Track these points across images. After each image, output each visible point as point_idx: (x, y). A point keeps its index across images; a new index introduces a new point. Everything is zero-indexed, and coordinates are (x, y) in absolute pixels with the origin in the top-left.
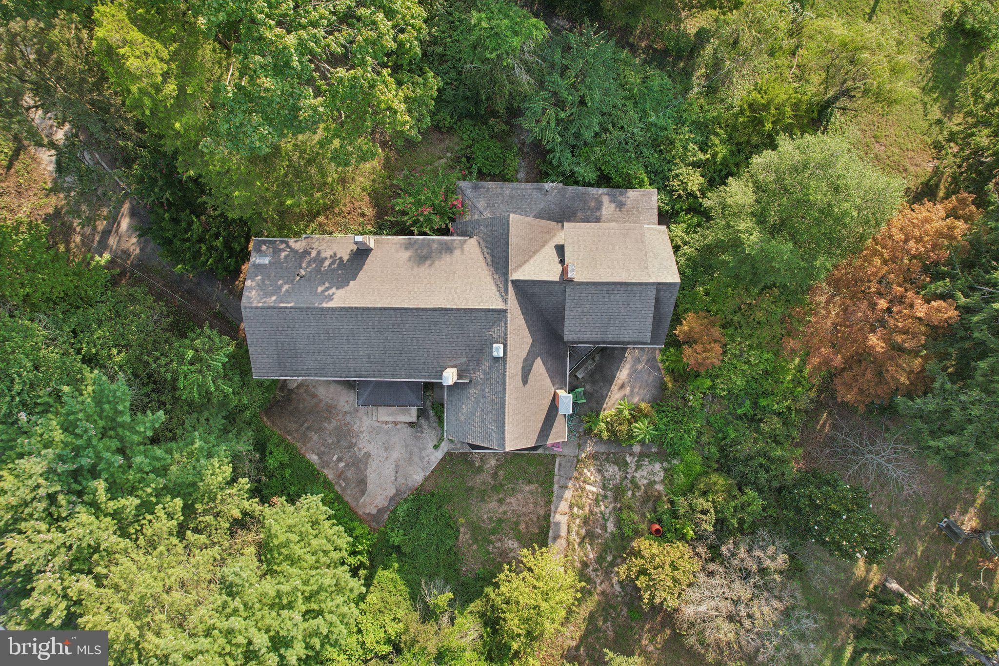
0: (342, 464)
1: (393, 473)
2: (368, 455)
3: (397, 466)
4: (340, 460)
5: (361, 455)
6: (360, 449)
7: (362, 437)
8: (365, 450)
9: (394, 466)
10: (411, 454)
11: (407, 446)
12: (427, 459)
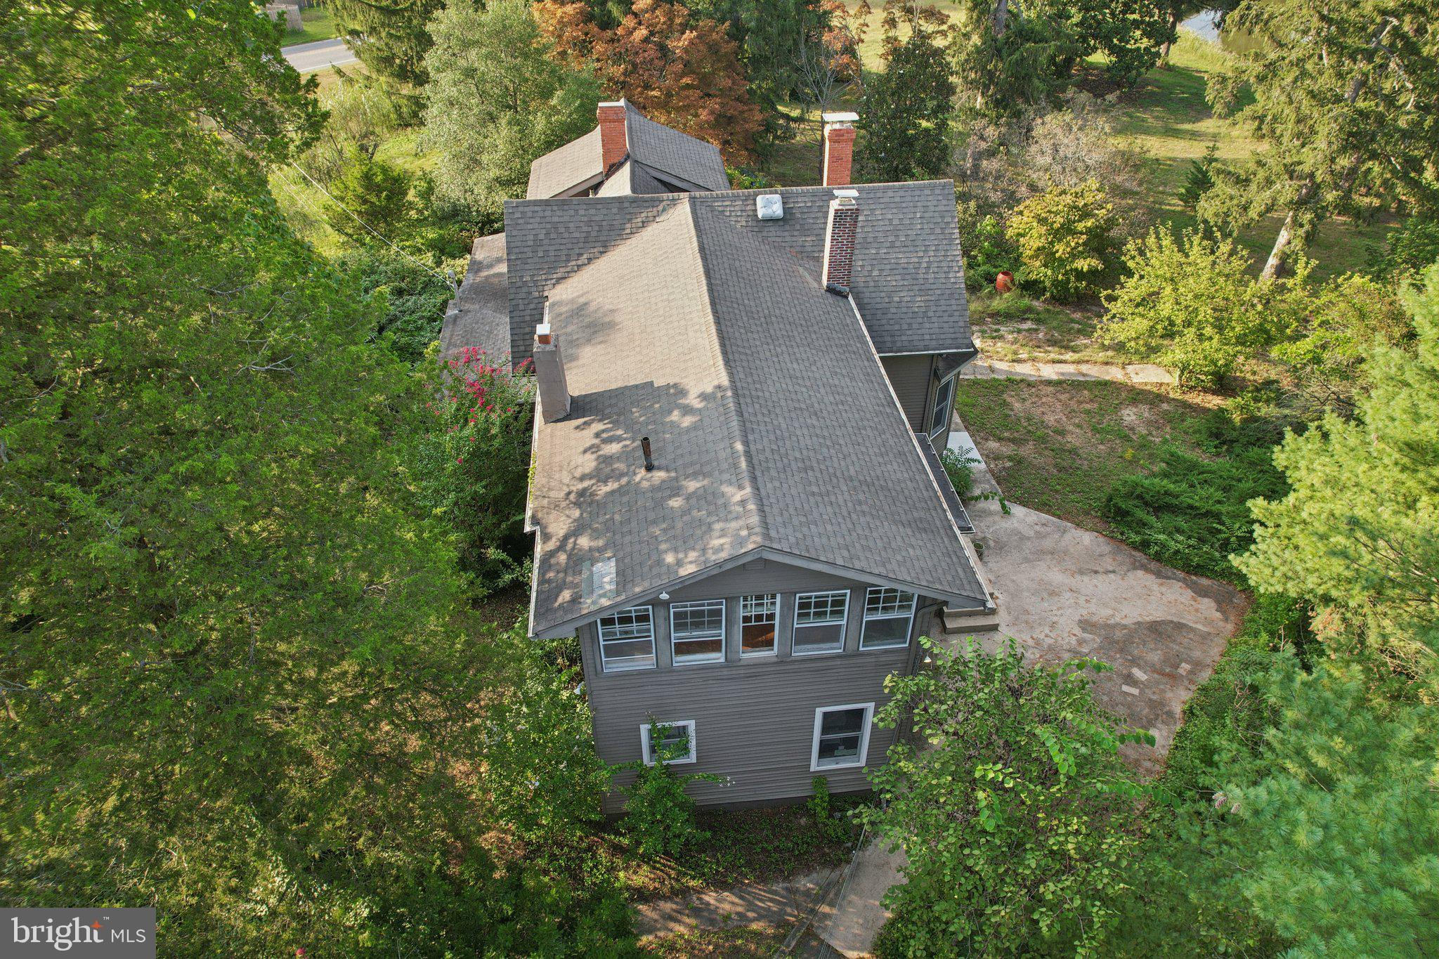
0: (1138, 673)
1: (1100, 577)
2: (1085, 625)
3: (1081, 572)
4: (1130, 680)
5: (1094, 640)
6: (1081, 642)
7: (1049, 641)
8: (1077, 631)
9: (1086, 579)
10: (1043, 552)
11: (1027, 560)
12: (1038, 528)
